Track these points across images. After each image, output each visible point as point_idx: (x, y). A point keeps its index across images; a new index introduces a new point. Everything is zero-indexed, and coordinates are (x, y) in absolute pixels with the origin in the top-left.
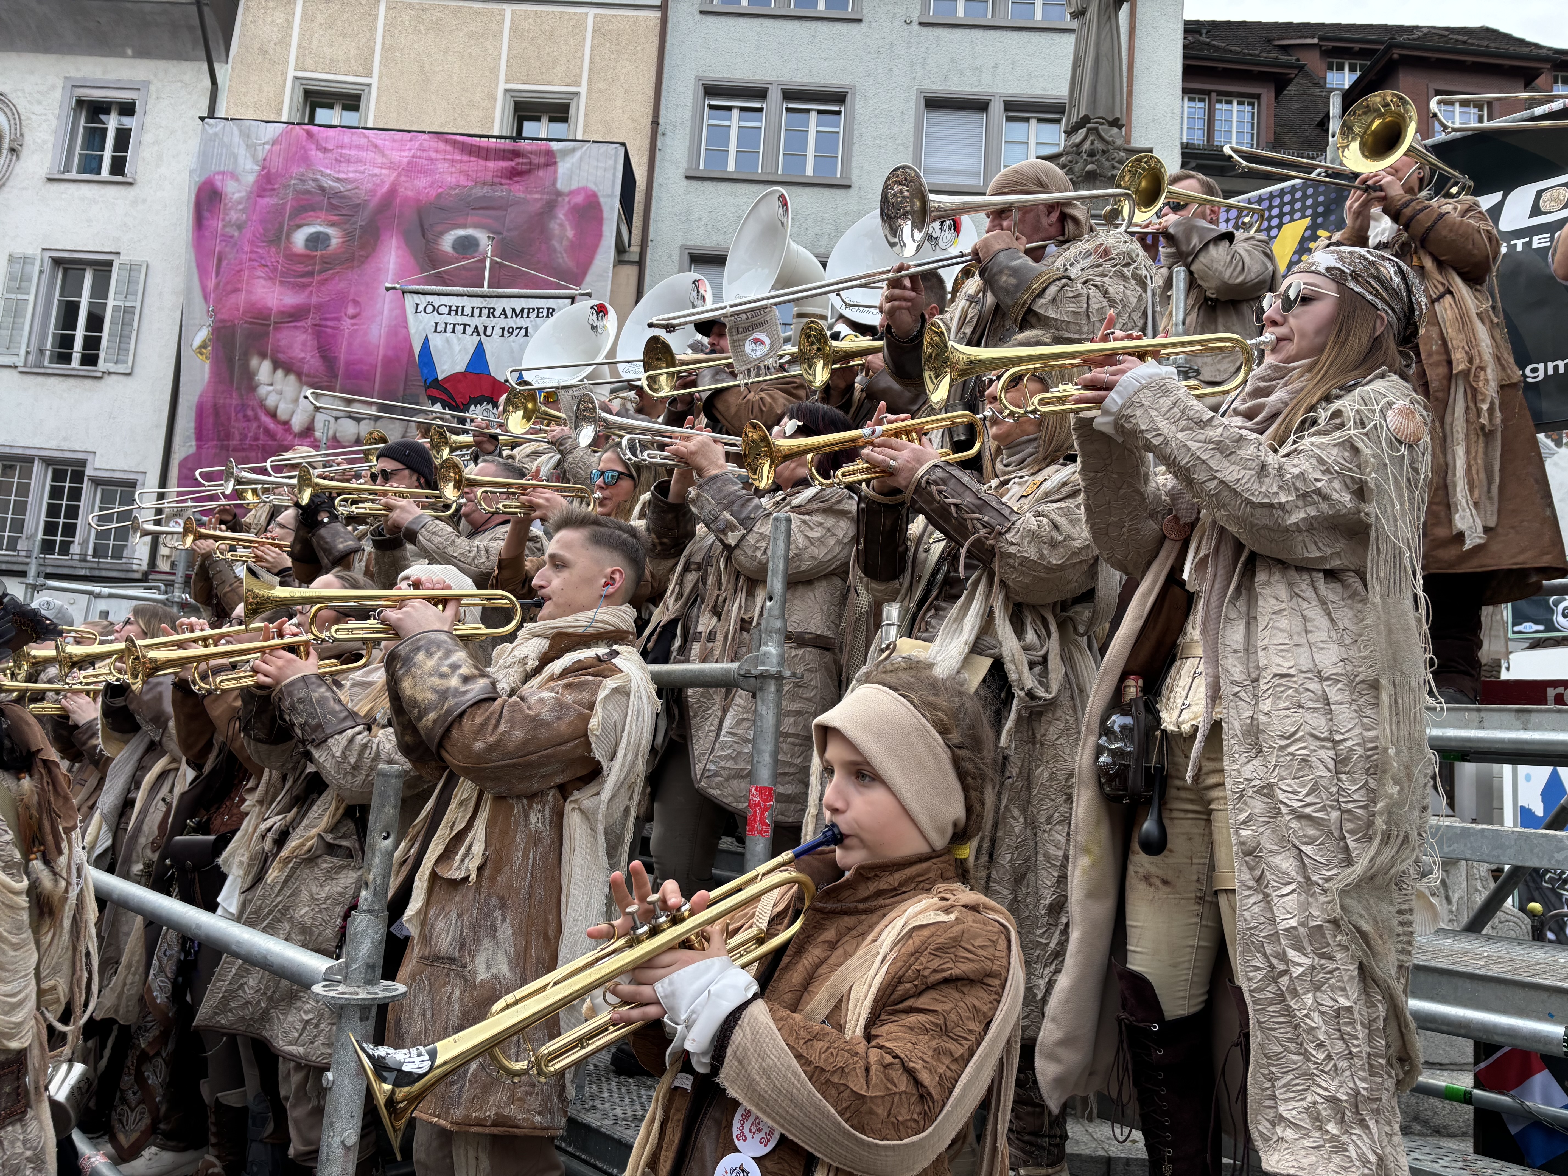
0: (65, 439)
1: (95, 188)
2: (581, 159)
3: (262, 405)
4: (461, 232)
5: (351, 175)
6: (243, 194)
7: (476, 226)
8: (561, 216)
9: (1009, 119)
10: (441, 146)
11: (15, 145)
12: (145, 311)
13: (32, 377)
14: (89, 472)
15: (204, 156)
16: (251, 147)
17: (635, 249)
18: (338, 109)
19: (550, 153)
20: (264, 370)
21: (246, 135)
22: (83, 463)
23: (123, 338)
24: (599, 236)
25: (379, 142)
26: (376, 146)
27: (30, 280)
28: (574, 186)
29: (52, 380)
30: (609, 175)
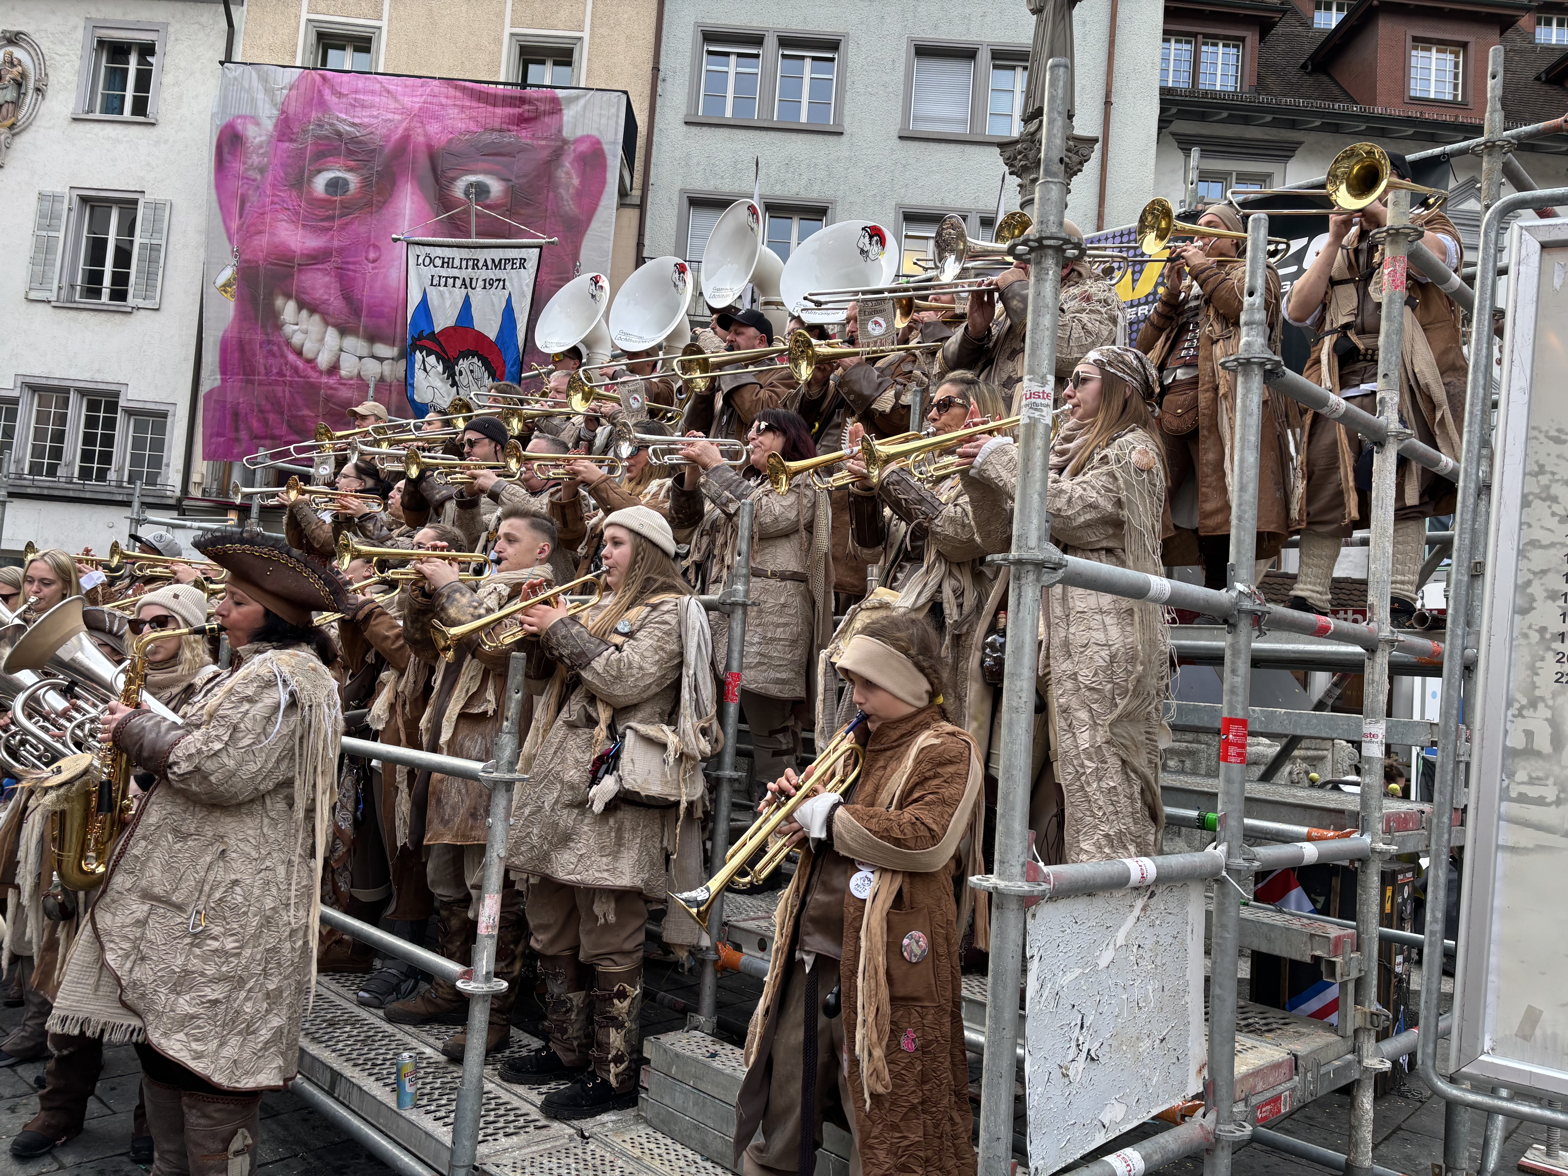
0: (98, 371)
1: (119, 128)
2: (585, 108)
3: (288, 343)
4: (472, 178)
5: (366, 120)
6: (263, 138)
7: (486, 172)
8: (567, 164)
9: (995, 67)
10: (451, 92)
11: (40, 85)
12: (171, 248)
13: (65, 311)
14: (122, 403)
15: (224, 99)
16: (269, 92)
17: (636, 193)
18: (349, 52)
19: (555, 101)
20: (289, 310)
21: (264, 80)
22: (117, 394)
23: (150, 277)
24: (603, 182)
25: (392, 88)
26: (389, 92)
27: (59, 218)
28: (579, 133)
29: (84, 314)
30: (612, 123)
